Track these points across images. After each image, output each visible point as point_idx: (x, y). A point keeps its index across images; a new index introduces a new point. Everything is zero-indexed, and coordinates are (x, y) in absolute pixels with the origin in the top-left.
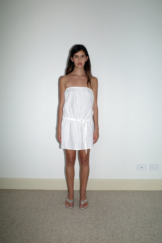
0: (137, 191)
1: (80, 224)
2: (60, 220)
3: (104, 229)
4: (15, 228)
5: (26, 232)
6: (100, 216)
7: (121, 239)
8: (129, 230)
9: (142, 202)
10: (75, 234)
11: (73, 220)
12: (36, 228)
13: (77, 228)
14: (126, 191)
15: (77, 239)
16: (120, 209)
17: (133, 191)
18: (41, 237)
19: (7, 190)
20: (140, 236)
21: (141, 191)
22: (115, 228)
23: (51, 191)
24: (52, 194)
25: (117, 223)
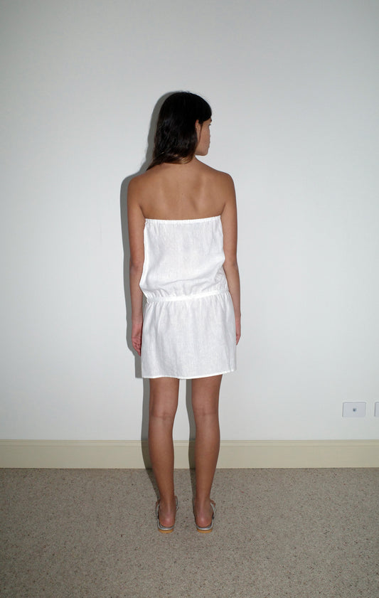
0: (342, 469)
1: (208, 551)
2: (156, 541)
3: (266, 562)
4: (48, 561)
5: (76, 571)
6: (254, 531)
7: (310, 583)
8: (328, 562)
9: (357, 496)
10: (196, 573)
11: (189, 542)
12: (102, 562)
13: (200, 559)
14: (317, 469)
15: (204, 584)
16: (303, 514)
17: (332, 470)
18: (115, 583)
19: (16, 471)
20: (356, 575)
21: (354, 469)
22: (293, 559)
23: (125, 471)
24: (130, 477)
25: (297, 546)
